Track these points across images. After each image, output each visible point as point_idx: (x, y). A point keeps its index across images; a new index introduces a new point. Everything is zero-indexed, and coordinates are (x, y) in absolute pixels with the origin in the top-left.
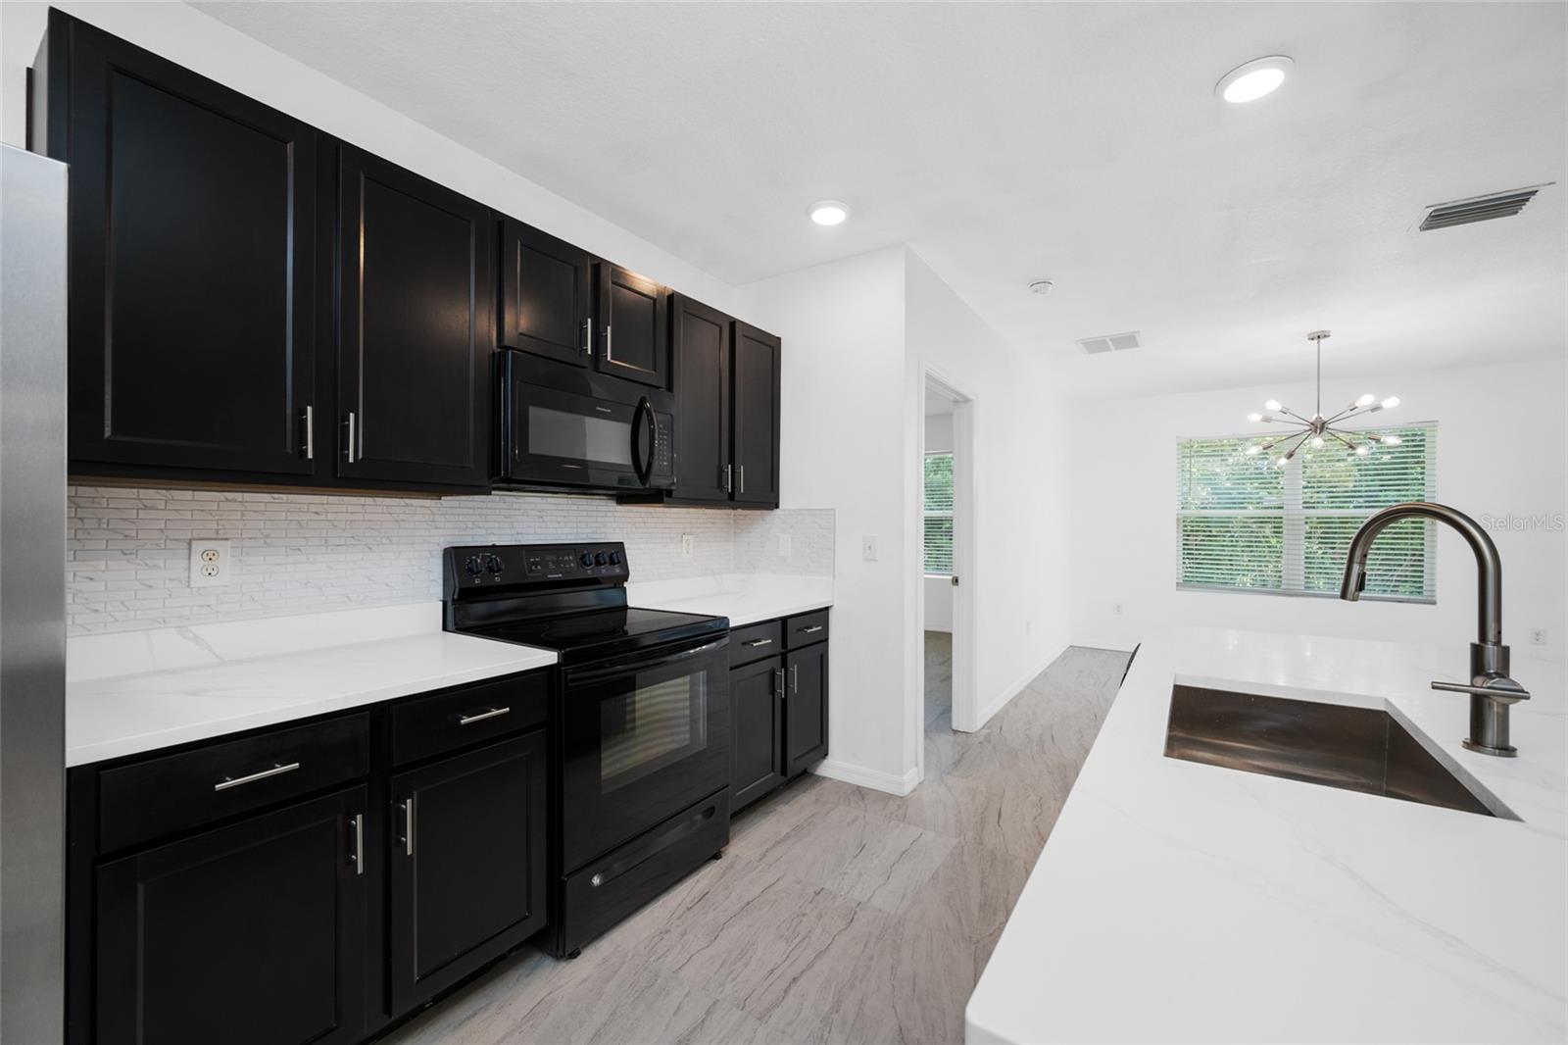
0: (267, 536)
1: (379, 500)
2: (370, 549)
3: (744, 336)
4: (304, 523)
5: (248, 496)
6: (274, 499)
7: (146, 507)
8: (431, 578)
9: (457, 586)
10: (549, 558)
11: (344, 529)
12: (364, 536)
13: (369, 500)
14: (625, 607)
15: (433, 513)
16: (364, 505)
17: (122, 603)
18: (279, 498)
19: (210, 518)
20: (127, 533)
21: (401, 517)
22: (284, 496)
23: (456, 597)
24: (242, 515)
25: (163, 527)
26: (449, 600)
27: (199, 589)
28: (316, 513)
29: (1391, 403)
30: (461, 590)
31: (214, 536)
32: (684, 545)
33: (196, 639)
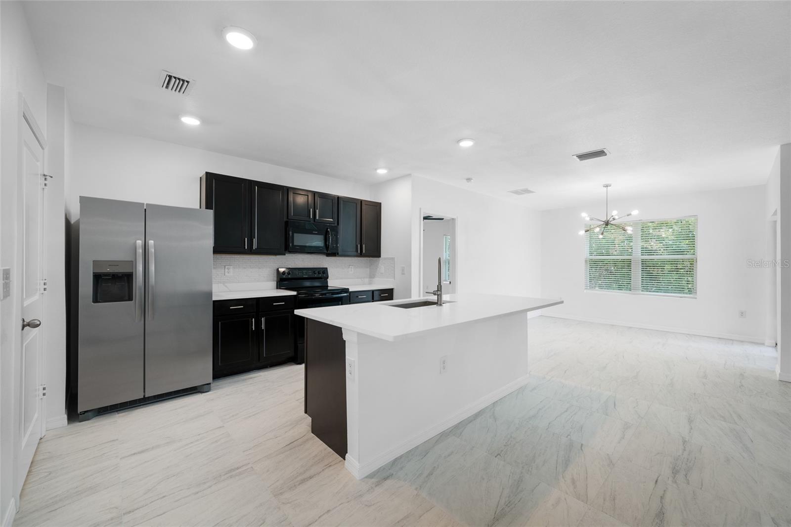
0: (239, 265)
1: (262, 257)
2: (260, 268)
3: (366, 205)
4: (246, 262)
5: (235, 256)
6: (240, 257)
7: (218, 259)
8: (274, 276)
10: (304, 272)
11: (254, 264)
12: (258, 265)
14: (328, 286)
15: (275, 260)
16: (258, 258)
19: (228, 261)
21: (267, 261)
24: (234, 260)
25: (220, 263)
26: (278, 281)
27: (227, 276)
28: (248, 260)
29: (635, 213)
30: (280, 279)
31: (229, 265)
32: (350, 269)
33: (226, 286)
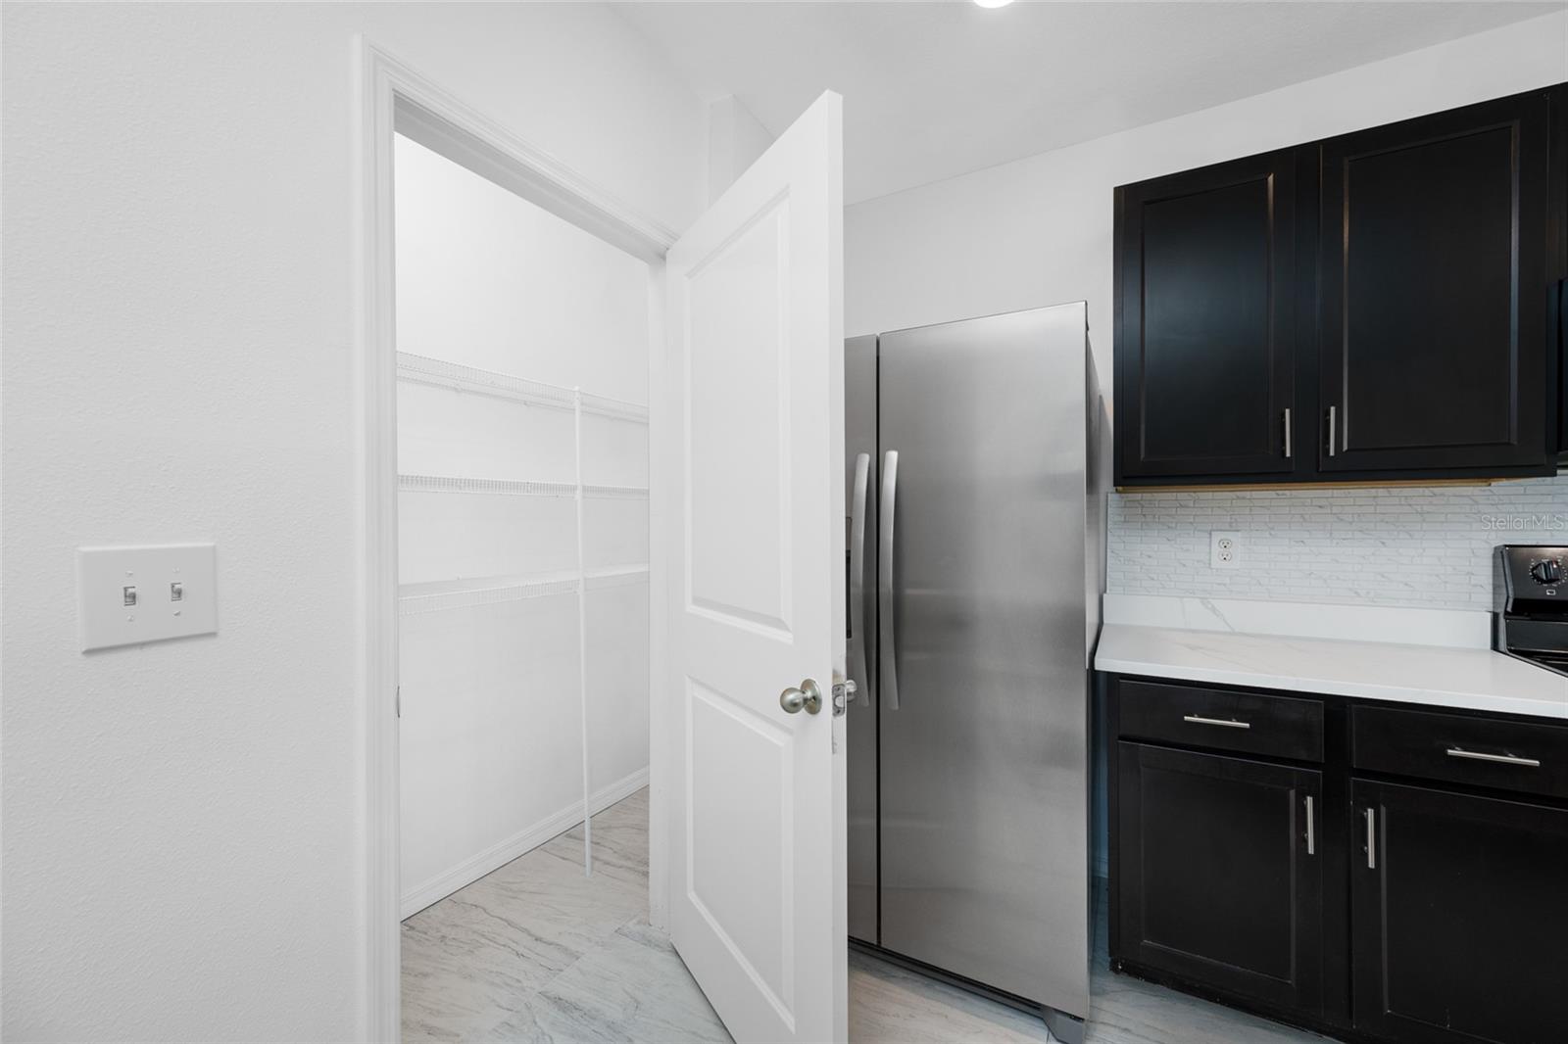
0: (1273, 529)
1: (1395, 491)
2: (1383, 543)
4: (1307, 517)
5: (1255, 494)
6: (1278, 494)
7: (1181, 506)
8: (1473, 582)
9: (1511, 596)
11: (1351, 523)
12: (1376, 530)
13: (1381, 492)
15: (1477, 503)
16: (1375, 497)
17: (1168, 575)
18: (1283, 495)
19: (1225, 513)
20: (1170, 525)
21: (1425, 508)
22: (1287, 492)
23: (1509, 609)
24: (1251, 510)
25: (1192, 520)
26: (1501, 611)
27: (1217, 570)
28: (1320, 507)
30: (1516, 601)
31: (1228, 528)
33: (1214, 610)
